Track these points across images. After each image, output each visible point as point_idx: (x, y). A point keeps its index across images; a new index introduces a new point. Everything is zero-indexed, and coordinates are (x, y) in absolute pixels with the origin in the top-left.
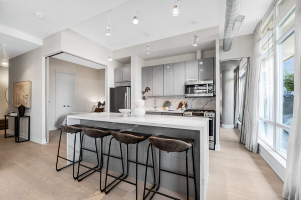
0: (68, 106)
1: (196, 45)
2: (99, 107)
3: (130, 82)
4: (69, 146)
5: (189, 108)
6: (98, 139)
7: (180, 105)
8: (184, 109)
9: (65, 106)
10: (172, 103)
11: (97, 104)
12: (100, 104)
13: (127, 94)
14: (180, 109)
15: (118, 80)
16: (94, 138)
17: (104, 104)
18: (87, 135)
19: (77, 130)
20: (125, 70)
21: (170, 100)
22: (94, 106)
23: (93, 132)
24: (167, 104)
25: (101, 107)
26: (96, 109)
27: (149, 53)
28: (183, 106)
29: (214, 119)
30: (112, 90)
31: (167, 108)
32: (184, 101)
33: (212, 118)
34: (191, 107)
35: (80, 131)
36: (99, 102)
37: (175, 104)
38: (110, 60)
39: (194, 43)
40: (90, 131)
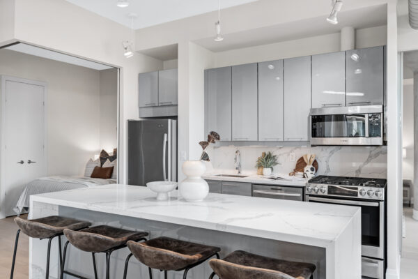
0: (29, 162)
1: (335, 21)
2: (102, 164)
3: (177, 105)
4: (35, 267)
5: (321, 172)
6: (101, 256)
7: (301, 164)
8: (310, 175)
9: (22, 162)
10: (280, 160)
11: (97, 157)
12: (104, 156)
13: (168, 138)
14: (300, 174)
15: (148, 101)
16: (90, 254)
17: (114, 158)
18: (75, 245)
19: (53, 231)
20: (165, 75)
21: (275, 152)
22: (91, 160)
23: (89, 240)
24: (267, 160)
25: (107, 164)
26: (96, 168)
27: (219, 39)
28: (308, 168)
29: (382, 204)
30: (132, 125)
31: (267, 171)
32: (308, 153)
33: (378, 201)
34: (328, 169)
35: (60, 234)
36: (103, 153)
37: (287, 160)
38: (129, 54)
39: (331, 16)
40: (82, 237)
